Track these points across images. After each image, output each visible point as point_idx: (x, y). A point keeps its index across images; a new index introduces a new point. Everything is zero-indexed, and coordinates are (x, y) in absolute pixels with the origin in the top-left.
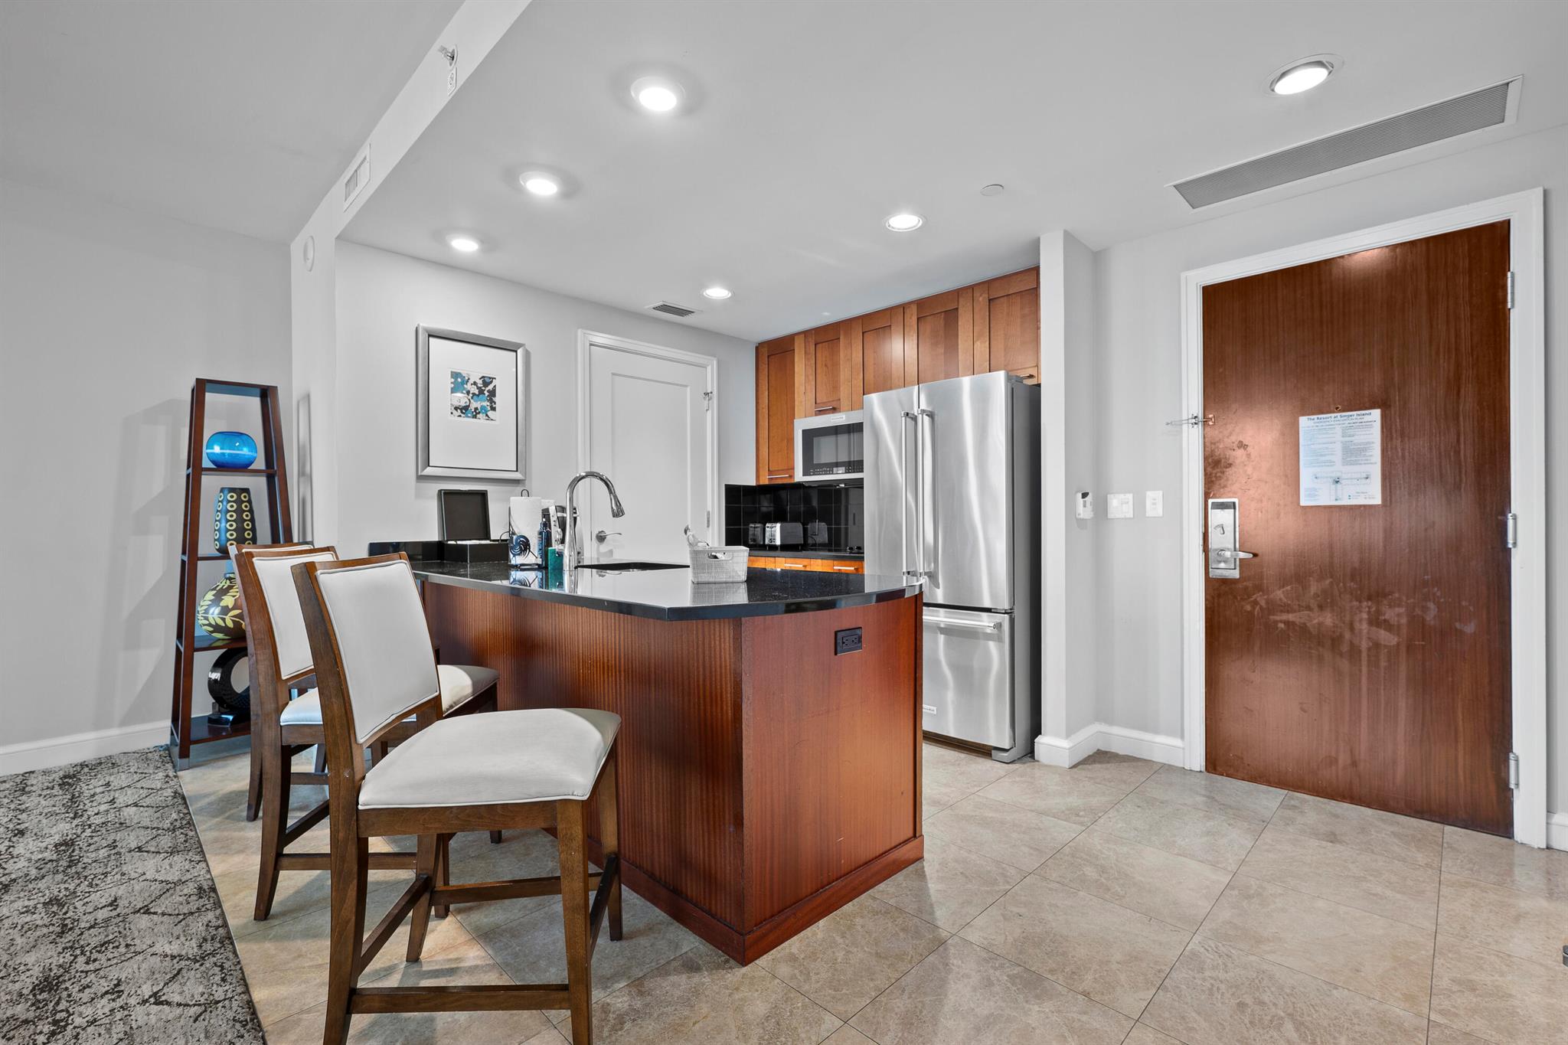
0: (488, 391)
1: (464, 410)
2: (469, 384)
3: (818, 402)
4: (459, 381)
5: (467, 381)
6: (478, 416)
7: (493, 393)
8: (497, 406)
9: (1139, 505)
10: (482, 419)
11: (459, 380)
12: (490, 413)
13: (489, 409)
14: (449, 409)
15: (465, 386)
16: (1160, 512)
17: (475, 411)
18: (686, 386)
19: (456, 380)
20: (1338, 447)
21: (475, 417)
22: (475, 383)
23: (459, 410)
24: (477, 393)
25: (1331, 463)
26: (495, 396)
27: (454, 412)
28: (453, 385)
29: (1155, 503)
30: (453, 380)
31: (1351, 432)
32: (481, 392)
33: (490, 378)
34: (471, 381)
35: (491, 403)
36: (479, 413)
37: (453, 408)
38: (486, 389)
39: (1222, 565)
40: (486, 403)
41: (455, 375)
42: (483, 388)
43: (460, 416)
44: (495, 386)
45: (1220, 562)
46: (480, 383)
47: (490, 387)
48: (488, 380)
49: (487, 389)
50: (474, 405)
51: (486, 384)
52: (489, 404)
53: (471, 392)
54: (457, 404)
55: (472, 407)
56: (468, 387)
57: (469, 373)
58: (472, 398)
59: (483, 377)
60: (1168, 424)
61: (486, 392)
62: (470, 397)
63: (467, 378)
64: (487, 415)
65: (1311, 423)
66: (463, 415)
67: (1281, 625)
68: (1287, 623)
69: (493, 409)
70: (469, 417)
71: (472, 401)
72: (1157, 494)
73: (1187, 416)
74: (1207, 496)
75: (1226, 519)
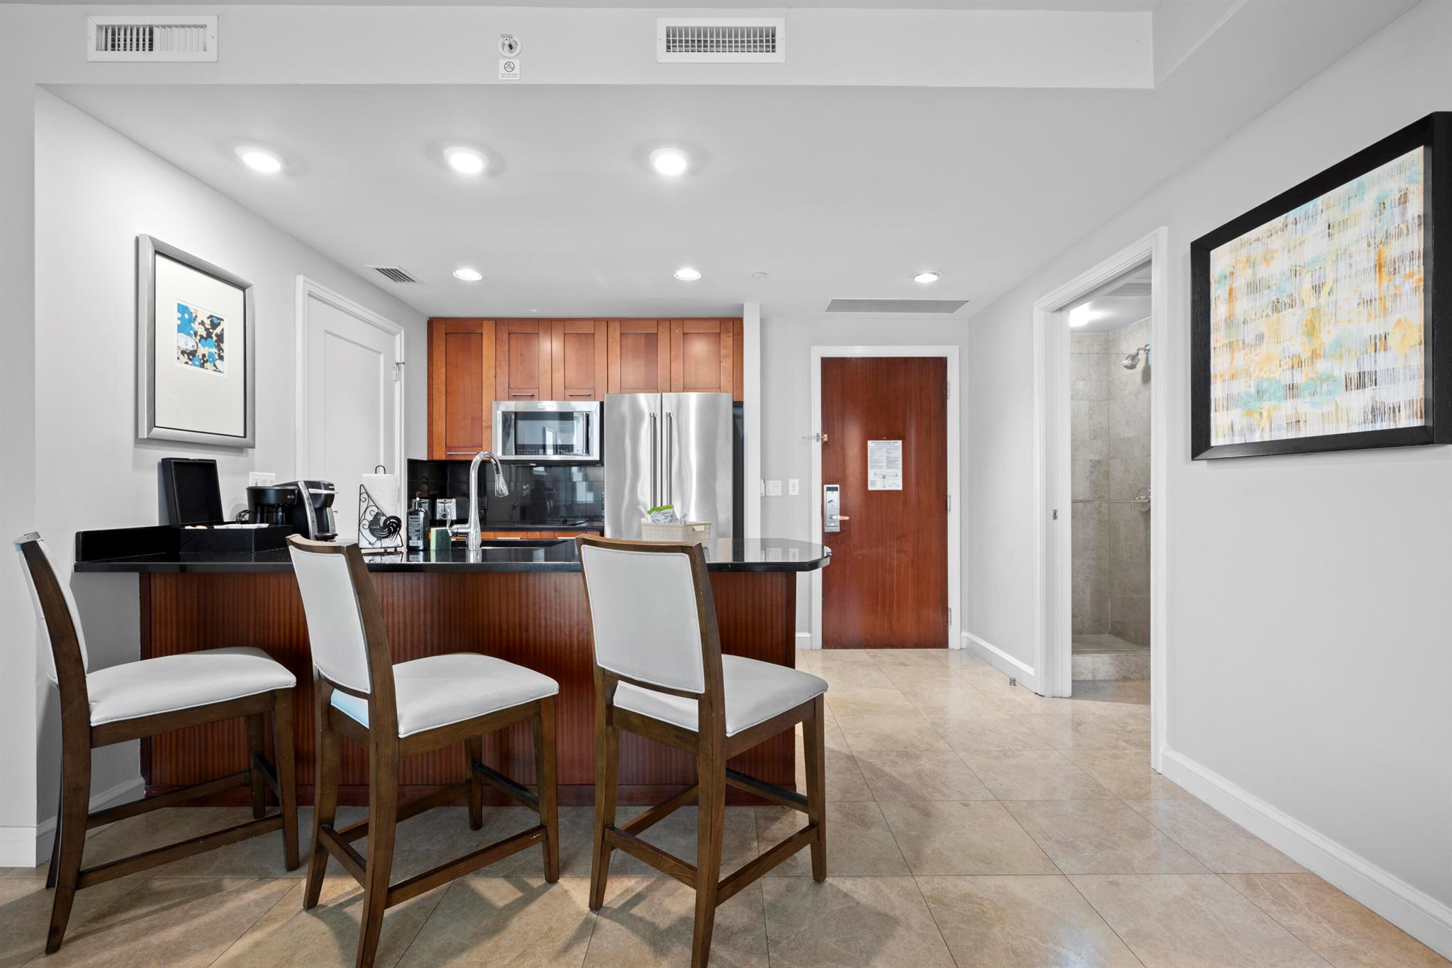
0: (216, 335)
1: (191, 354)
2: (197, 322)
3: (511, 387)
4: (186, 319)
5: (195, 320)
6: (206, 365)
7: (220, 338)
8: (225, 354)
9: (785, 488)
10: (209, 370)
11: (186, 316)
12: (218, 363)
13: (217, 357)
14: (176, 353)
15: (192, 324)
16: (797, 493)
17: (203, 358)
18: (380, 353)
19: (183, 315)
20: (884, 459)
21: (202, 366)
22: (202, 323)
23: (186, 355)
24: (205, 336)
25: (881, 467)
26: (222, 342)
27: (181, 356)
28: (179, 322)
29: (794, 487)
30: (180, 315)
31: (890, 451)
32: (209, 335)
33: (218, 319)
34: (199, 320)
35: (219, 350)
36: (207, 361)
37: (180, 352)
38: (213, 332)
39: (832, 524)
40: (214, 350)
41: (182, 309)
42: (211, 330)
43: (187, 363)
44: (223, 330)
45: (831, 522)
46: (208, 322)
47: (218, 330)
48: (216, 321)
49: (215, 332)
50: (202, 350)
51: (214, 326)
52: (217, 351)
53: (199, 334)
54: (184, 347)
55: (199, 354)
56: (196, 326)
57: (197, 308)
58: (200, 341)
59: (211, 317)
60: (803, 438)
61: (213, 336)
62: (197, 341)
63: (194, 315)
64: (215, 365)
65: (873, 445)
66: (190, 362)
67: (860, 557)
68: (862, 555)
69: (221, 358)
70: (196, 365)
71: (199, 345)
72: (796, 481)
73: (814, 434)
74: (824, 483)
75: (834, 497)
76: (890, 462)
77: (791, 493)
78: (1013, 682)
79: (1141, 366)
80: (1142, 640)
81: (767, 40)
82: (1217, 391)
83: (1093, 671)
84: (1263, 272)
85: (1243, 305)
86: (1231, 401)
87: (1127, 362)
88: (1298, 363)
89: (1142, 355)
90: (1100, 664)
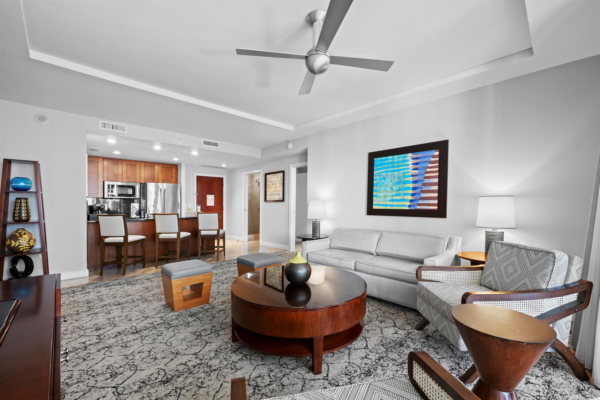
3: (109, 177)
20: (210, 199)
25: (210, 201)
31: (211, 197)
60: (192, 194)
65: (208, 196)
72: (190, 204)
73: (195, 193)
74: (197, 204)
75: (199, 207)
76: (212, 200)
77: (189, 206)
78: (238, 241)
79: (258, 182)
80: (258, 232)
81: (216, 145)
82: (267, 193)
83: (251, 238)
84: (272, 180)
85: (270, 183)
86: (269, 195)
87: (256, 182)
88: (274, 192)
89: (258, 180)
90: (252, 236)
